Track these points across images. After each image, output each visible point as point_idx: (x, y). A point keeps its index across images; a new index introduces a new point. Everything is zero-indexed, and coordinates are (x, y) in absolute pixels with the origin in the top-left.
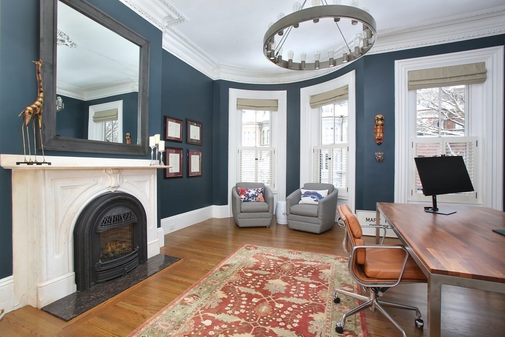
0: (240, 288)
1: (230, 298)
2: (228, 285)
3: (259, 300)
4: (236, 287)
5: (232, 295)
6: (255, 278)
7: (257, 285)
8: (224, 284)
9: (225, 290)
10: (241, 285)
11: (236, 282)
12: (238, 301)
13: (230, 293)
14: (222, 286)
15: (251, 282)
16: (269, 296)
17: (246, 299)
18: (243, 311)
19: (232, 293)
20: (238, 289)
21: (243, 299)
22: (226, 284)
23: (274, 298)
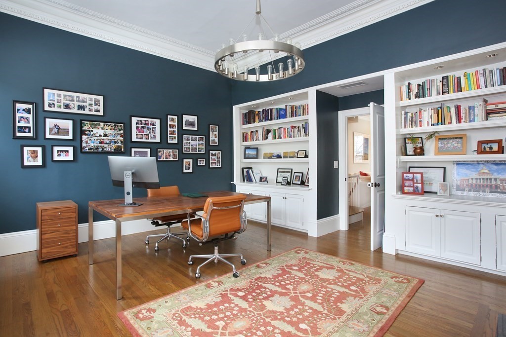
0: (322, 310)
1: (335, 302)
2: (336, 317)
3: (306, 294)
4: (326, 312)
5: (332, 304)
6: (298, 319)
7: (300, 309)
8: (341, 320)
9: (341, 312)
10: (320, 312)
11: (326, 318)
12: (326, 297)
13: (334, 306)
14: (344, 317)
15: (306, 314)
16: (293, 295)
17: (318, 297)
18: (323, 289)
19: (332, 306)
20: (324, 309)
21: (321, 298)
22: (339, 318)
23: (291, 293)
